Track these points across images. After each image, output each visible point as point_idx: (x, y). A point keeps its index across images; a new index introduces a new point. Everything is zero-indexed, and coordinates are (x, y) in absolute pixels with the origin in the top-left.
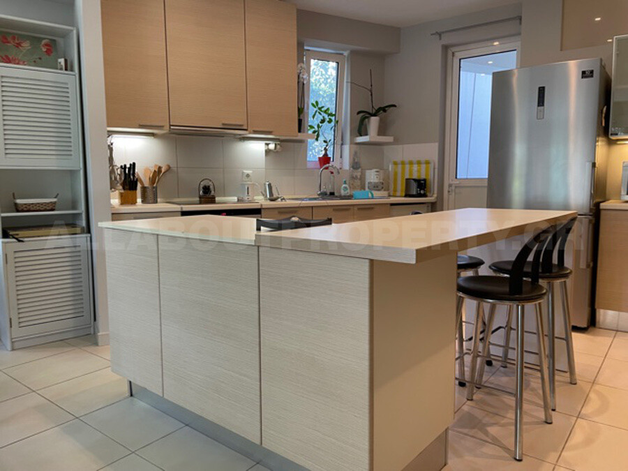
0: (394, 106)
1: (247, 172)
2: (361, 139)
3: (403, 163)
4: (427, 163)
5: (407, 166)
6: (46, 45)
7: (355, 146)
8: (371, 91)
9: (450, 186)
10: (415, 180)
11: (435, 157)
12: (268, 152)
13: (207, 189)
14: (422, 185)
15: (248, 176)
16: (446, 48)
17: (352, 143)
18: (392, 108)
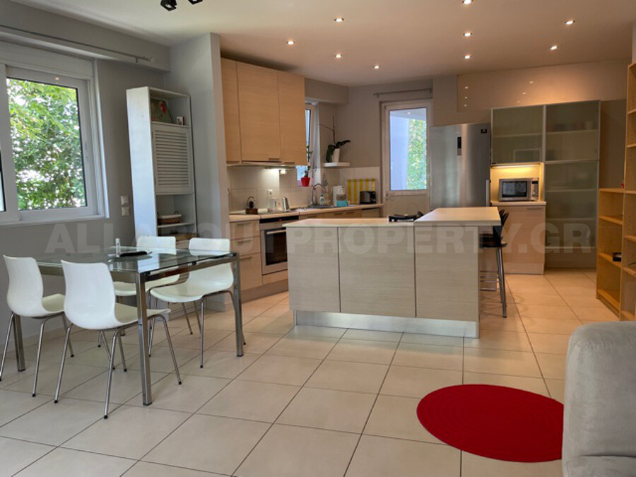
0: (348, 141)
1: (271, 190)
2: (328, 165)
3: (355, 181)
4: (373, 180)
5: (358, 183)
6: (162, 105)
7: (323, 169)
8: (333, 131)
9: (387, 195)
10: (369, 192)
11: (378, 177)
12: (281, 176)
13: (251, 204)
14: (373, 195)
15: (271, 193)
16: (381, 103)
17: (323, 167)
18: (347, 144)
